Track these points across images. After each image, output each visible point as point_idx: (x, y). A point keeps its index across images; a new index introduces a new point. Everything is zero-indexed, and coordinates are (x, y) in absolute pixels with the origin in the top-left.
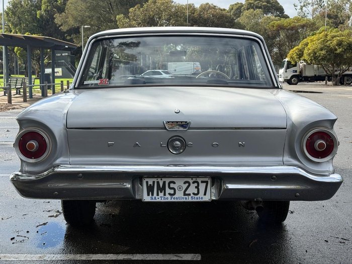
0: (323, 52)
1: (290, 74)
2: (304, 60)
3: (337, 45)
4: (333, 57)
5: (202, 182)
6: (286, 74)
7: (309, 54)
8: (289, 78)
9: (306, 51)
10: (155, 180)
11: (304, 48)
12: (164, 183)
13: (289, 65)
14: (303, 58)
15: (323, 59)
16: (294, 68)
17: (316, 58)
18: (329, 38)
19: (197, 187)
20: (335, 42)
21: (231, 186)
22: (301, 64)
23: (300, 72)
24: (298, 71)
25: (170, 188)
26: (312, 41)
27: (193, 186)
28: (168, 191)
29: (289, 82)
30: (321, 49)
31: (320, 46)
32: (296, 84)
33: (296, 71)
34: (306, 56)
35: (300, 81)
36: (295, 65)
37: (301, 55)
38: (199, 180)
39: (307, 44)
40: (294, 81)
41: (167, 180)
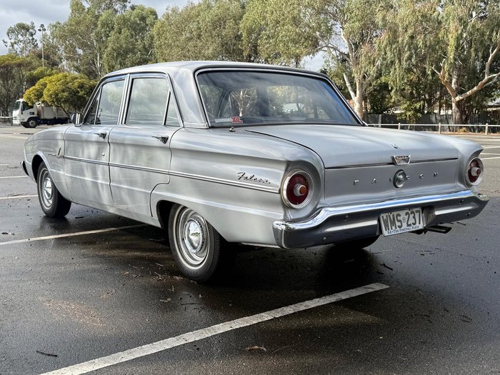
0: (66, 94)
1: (26, 116)
2: (43, 102)
3: (78, 87)
4: (76, 100)
5: (417, 212)
6: (23, 117)
7: (51, 96)
8: (26, 120)
9: (45, 92)
10: (387, 214)
11: (43, 89)
12: (393, 215)
13: (26, 106)
14: (42, 99)
15: (65, 102)
16: (31, 110)
17: (58, 100)
18: (68, 80)
19: (414, 217)
20: (76, 84)
21: (437, 213)
22: (38, 105)
23: (38, 114)
24: (36, 113)
25: (398, 221)
26: (51, 82)
27: (412, 216)
28: (398, 224)
29: (26, 125)
30: (63, 91)
31: (61, 88)
32: (34, 127)
33: (33, 113)
34: (45, 97)
35: (38, 124)
36: (32, 107)
37: (39, 95)
38: (414, 210)
39: (45, 85)
40: (32, 123)
41: (395, 213)
